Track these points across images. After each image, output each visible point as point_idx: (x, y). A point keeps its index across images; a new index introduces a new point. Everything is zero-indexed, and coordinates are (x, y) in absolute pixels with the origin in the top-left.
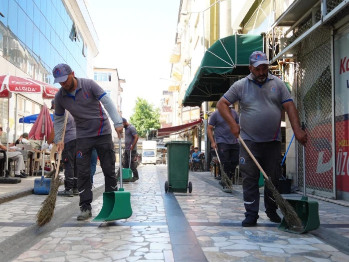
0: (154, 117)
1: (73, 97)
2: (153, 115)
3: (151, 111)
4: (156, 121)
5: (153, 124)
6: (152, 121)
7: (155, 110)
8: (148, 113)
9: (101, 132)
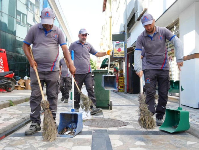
0: (94, 64)
1: (151, 38)
2: (93, 63)
3: (92, 62)
4: (95, 66)
5: (93, 67)
6: (93, 66)
7: (94, 61)
8: (91, 63)
9: (163, 68)
